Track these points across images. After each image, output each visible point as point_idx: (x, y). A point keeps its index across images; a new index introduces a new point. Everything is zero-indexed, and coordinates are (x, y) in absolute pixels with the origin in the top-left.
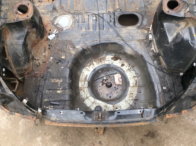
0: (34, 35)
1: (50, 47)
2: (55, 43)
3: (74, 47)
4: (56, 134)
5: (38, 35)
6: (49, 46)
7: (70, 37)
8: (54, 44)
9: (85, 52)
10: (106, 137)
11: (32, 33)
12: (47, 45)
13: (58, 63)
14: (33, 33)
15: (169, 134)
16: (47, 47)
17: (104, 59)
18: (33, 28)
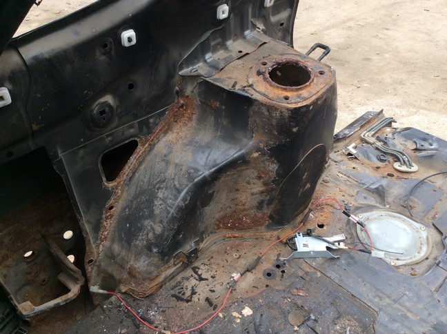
0: (258, 187)
1: (278, 272)
2: (307, 273)
5: (270, 202)
6: (278, 266)
7: (381, 298)
8: (300, 273)
11: (256, 174)
12: (273, 258)
14: (259, 178)
16: (266, 266)
18: (271, 156)
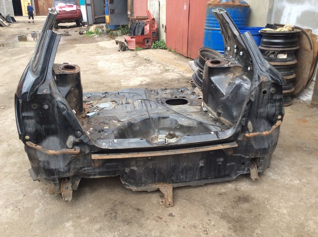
0: (75, 100)
3: (119, 121)
4: (97, 215)
7: (114, 114)
8: (94, 120)
9: (132, 126)
10: (178, 209)
11: (74, 95)
12: (85, 121)
13: (100, 132)
15: (267, 196)
16: (86, 123)
17: (157, 138)
18: (76, 88)
